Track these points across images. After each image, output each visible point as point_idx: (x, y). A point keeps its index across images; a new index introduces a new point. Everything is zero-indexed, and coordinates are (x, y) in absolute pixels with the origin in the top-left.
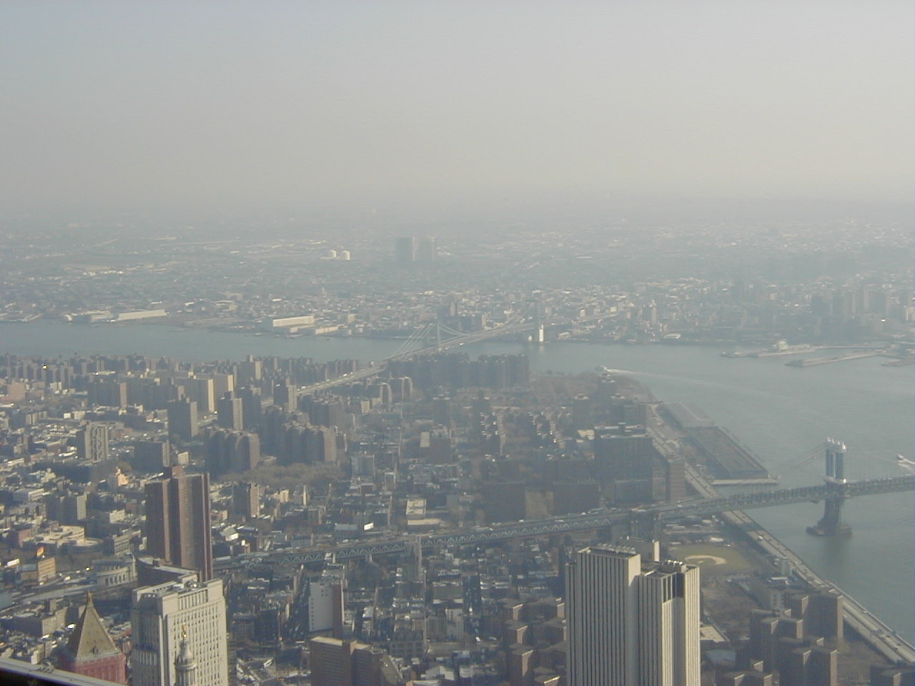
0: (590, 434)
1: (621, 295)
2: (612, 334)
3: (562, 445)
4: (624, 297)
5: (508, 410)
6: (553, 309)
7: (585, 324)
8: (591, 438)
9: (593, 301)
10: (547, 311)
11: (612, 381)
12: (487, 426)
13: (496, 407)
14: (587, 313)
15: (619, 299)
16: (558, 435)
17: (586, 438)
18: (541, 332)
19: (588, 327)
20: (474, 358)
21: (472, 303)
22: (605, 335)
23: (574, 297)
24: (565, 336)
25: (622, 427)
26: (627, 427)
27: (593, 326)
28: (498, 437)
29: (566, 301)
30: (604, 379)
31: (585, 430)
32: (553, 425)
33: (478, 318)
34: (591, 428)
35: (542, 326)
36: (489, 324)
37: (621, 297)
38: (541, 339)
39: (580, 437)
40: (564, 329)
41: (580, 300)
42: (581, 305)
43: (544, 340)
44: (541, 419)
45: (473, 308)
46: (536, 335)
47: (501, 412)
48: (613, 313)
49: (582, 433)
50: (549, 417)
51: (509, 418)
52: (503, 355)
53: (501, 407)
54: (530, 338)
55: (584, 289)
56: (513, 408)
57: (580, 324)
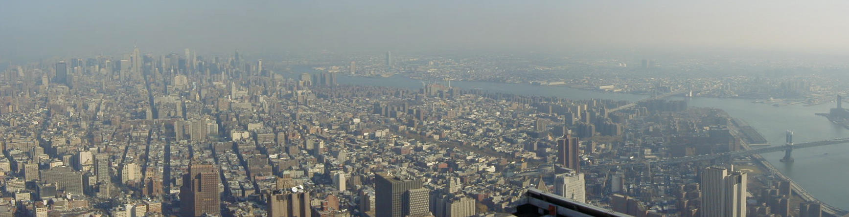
0: (708, 128)
1: (718, 81)
2: (715, 94)
3: (698, 132)
5: (679, 120)
7: (706, 90)
8: (708, 129)
9: (709, 83)
10: (693, 86)
11: (715, 110)
12: (672, 125)
13: (675, 118)
14: (706, 87)
15: (718, 83)
16: (697, 128)
17: (706, 130)
18: (691, 93)
19: (707, 92)
20: (668, 101)
21: (667, 83)
22: (713, 94)
23: (702, 81)
24: (699, 94)
25: (719, 126)
26: (721, 126)
27: (709, 92)
28: (676, 129)
29: (699, 83)
30: (713, 109)
32: (695, 125)
33: (669, 88)
34: (708, 126)
35: (691, 91)
36: (673, 90)
38: (691, 95)
39: (704, 129)
40: (698, 92)
41: (704, 82)
42: (705, 84)
44: (691, 123)
45: (667, 84)
46: (689, 94)
47: (677, 120)
48: (715, 87)
49: (705, 128)
50: (694, 122)
51: (679, 122)
52: (678, 101)
53: (677, 118)
54: (687, 95)
55: (705, 79)
56: (681, 119)
57: (704, 90)
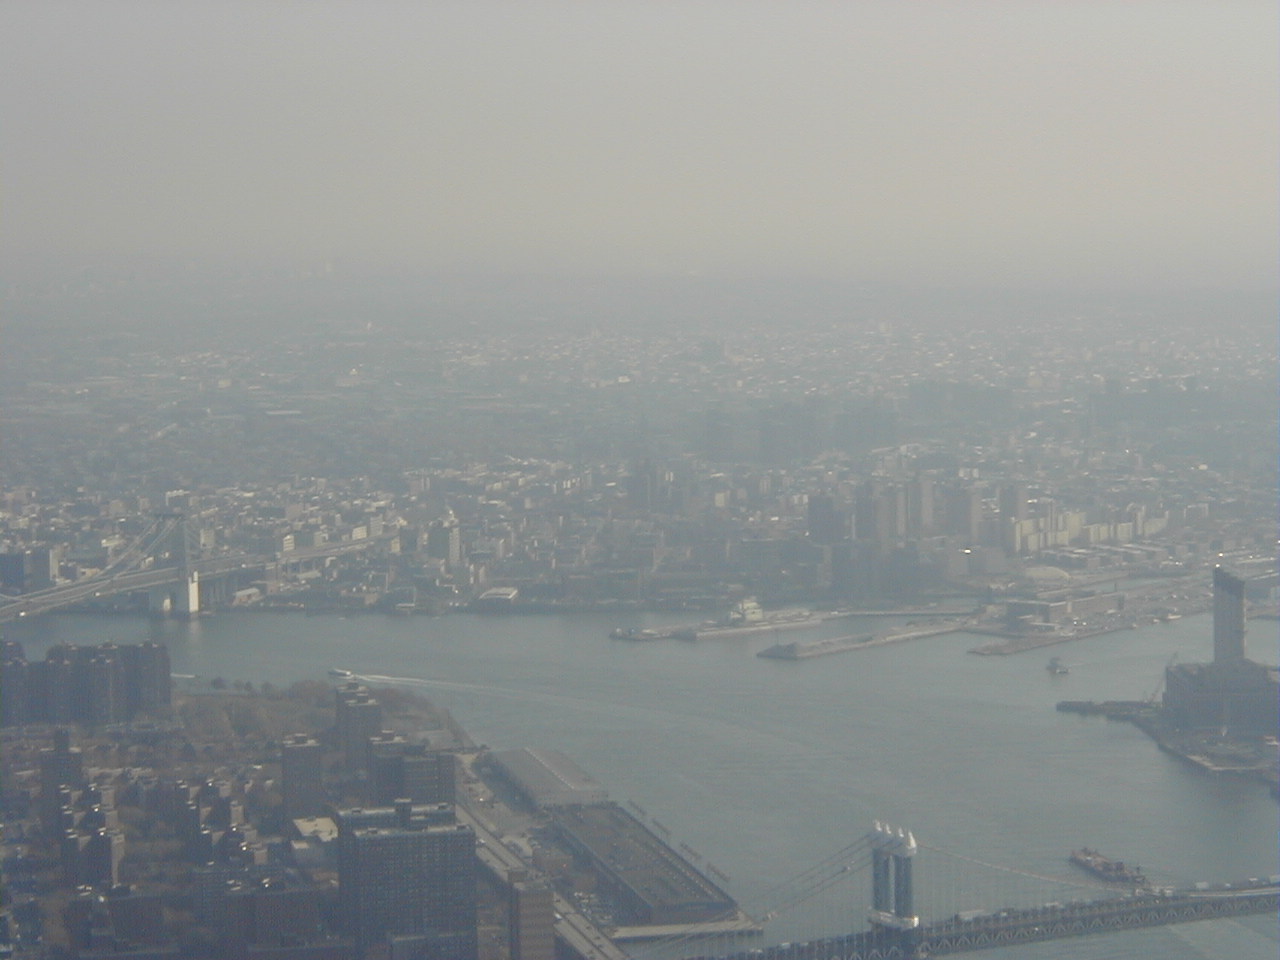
0: (325, 829)
1: (375, 499)
2: (359, 590)
3: (261, 856)
4: (382, 503)
5: (124, 777)
6: (219, 536)
7: (295, 567)
8: (326, 837)
9: (312, 515)
10: (205, 539)
11: (371, 702)
12: (78, 816)
13: (94, 771)
14: (297, 543)
15: (373, 510)
16: (251, 834)
17: (314, 839)
18: (194, 589)
19: (303, 576)
21: (22, 522)
22: (344, 592)
23: (265, 503)
24: (249, 596)
25: (404, 811)
26: (415, 809)
27: (315, 574)
28: (107, 841)
29: (248, 515)
30: (352, 696)
31: (312, 820)
32: (237, 810)
33: (41, 558)
34: (325, 812)
35: (196, 574)
36: (65, 572)
37: (375, 504)
38: (194, 605)
39: (299, 837)
40: (245, 579)
41: (281, 513)
42: (284, 524)
43: (201, 609)
44: (207, 794)
45: (25, 535)
46: (179, 595)
47: (108, 781)
48: (359, 541)
49: (305, 826)
50: (225, 790)
51: (128, 796)
52: (106, 645)
53: (107, 771)
54: (167, 603)
55: (287, 487)
56: (137, 772)
57: (285, 568)
